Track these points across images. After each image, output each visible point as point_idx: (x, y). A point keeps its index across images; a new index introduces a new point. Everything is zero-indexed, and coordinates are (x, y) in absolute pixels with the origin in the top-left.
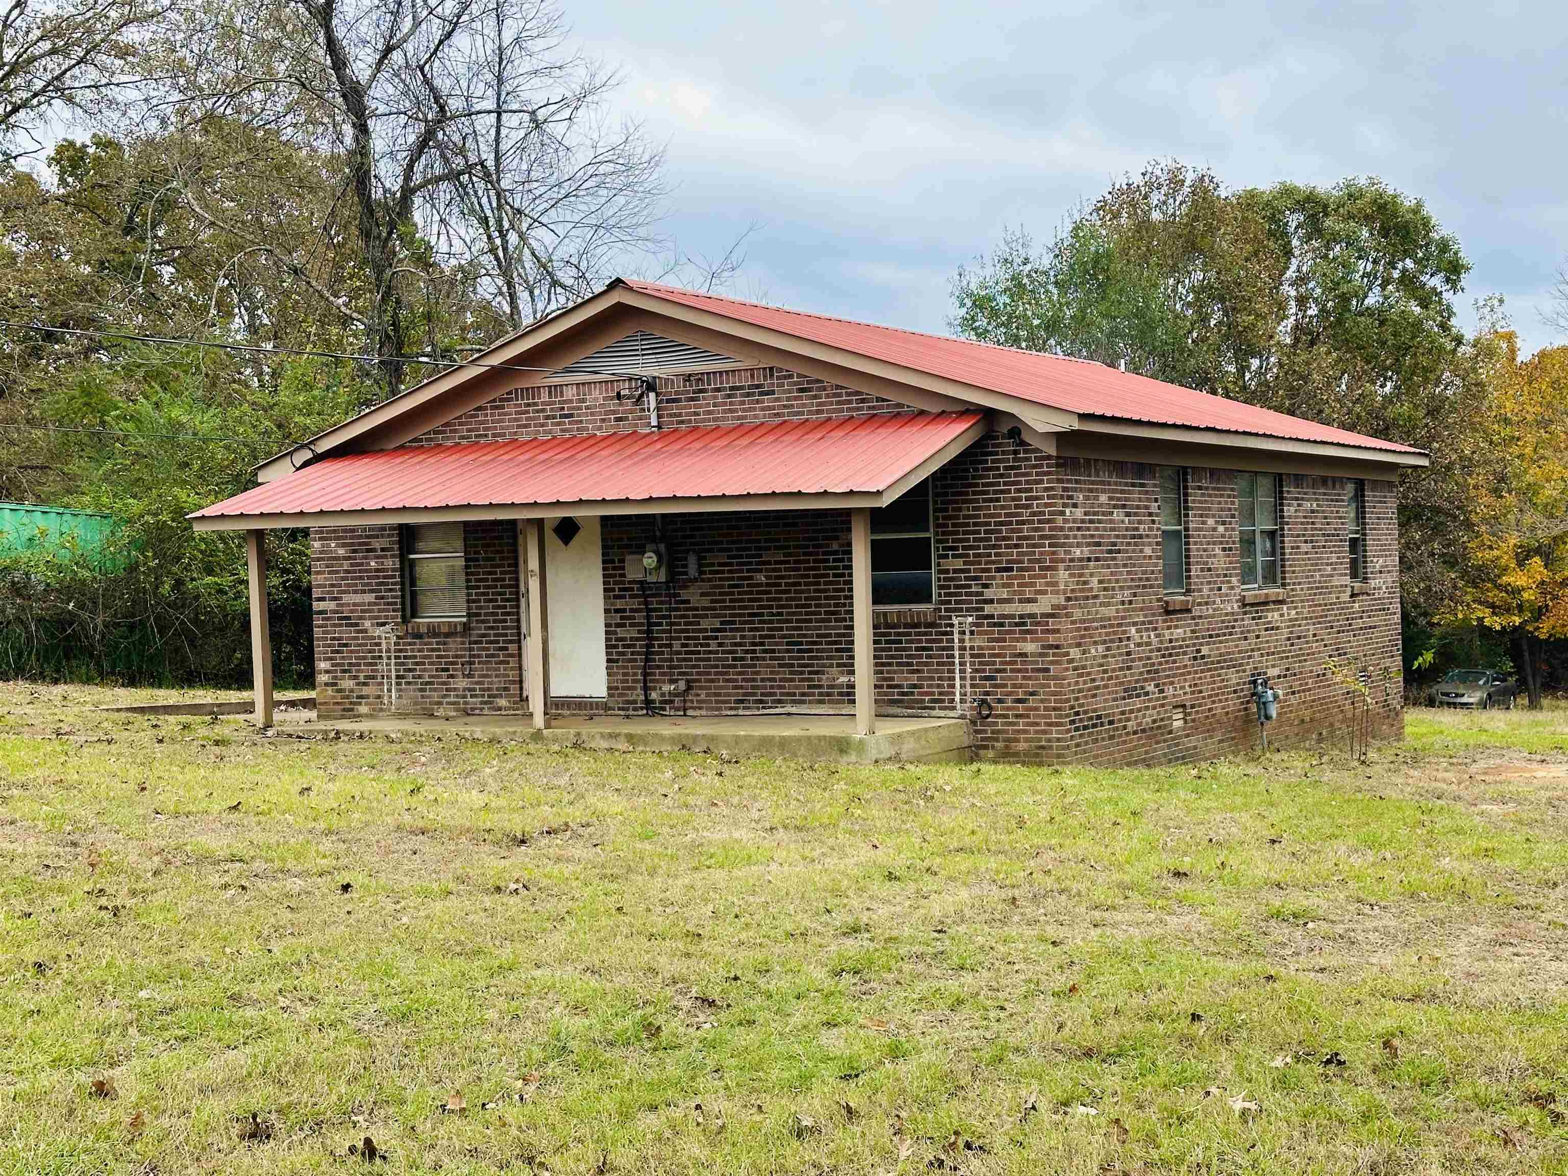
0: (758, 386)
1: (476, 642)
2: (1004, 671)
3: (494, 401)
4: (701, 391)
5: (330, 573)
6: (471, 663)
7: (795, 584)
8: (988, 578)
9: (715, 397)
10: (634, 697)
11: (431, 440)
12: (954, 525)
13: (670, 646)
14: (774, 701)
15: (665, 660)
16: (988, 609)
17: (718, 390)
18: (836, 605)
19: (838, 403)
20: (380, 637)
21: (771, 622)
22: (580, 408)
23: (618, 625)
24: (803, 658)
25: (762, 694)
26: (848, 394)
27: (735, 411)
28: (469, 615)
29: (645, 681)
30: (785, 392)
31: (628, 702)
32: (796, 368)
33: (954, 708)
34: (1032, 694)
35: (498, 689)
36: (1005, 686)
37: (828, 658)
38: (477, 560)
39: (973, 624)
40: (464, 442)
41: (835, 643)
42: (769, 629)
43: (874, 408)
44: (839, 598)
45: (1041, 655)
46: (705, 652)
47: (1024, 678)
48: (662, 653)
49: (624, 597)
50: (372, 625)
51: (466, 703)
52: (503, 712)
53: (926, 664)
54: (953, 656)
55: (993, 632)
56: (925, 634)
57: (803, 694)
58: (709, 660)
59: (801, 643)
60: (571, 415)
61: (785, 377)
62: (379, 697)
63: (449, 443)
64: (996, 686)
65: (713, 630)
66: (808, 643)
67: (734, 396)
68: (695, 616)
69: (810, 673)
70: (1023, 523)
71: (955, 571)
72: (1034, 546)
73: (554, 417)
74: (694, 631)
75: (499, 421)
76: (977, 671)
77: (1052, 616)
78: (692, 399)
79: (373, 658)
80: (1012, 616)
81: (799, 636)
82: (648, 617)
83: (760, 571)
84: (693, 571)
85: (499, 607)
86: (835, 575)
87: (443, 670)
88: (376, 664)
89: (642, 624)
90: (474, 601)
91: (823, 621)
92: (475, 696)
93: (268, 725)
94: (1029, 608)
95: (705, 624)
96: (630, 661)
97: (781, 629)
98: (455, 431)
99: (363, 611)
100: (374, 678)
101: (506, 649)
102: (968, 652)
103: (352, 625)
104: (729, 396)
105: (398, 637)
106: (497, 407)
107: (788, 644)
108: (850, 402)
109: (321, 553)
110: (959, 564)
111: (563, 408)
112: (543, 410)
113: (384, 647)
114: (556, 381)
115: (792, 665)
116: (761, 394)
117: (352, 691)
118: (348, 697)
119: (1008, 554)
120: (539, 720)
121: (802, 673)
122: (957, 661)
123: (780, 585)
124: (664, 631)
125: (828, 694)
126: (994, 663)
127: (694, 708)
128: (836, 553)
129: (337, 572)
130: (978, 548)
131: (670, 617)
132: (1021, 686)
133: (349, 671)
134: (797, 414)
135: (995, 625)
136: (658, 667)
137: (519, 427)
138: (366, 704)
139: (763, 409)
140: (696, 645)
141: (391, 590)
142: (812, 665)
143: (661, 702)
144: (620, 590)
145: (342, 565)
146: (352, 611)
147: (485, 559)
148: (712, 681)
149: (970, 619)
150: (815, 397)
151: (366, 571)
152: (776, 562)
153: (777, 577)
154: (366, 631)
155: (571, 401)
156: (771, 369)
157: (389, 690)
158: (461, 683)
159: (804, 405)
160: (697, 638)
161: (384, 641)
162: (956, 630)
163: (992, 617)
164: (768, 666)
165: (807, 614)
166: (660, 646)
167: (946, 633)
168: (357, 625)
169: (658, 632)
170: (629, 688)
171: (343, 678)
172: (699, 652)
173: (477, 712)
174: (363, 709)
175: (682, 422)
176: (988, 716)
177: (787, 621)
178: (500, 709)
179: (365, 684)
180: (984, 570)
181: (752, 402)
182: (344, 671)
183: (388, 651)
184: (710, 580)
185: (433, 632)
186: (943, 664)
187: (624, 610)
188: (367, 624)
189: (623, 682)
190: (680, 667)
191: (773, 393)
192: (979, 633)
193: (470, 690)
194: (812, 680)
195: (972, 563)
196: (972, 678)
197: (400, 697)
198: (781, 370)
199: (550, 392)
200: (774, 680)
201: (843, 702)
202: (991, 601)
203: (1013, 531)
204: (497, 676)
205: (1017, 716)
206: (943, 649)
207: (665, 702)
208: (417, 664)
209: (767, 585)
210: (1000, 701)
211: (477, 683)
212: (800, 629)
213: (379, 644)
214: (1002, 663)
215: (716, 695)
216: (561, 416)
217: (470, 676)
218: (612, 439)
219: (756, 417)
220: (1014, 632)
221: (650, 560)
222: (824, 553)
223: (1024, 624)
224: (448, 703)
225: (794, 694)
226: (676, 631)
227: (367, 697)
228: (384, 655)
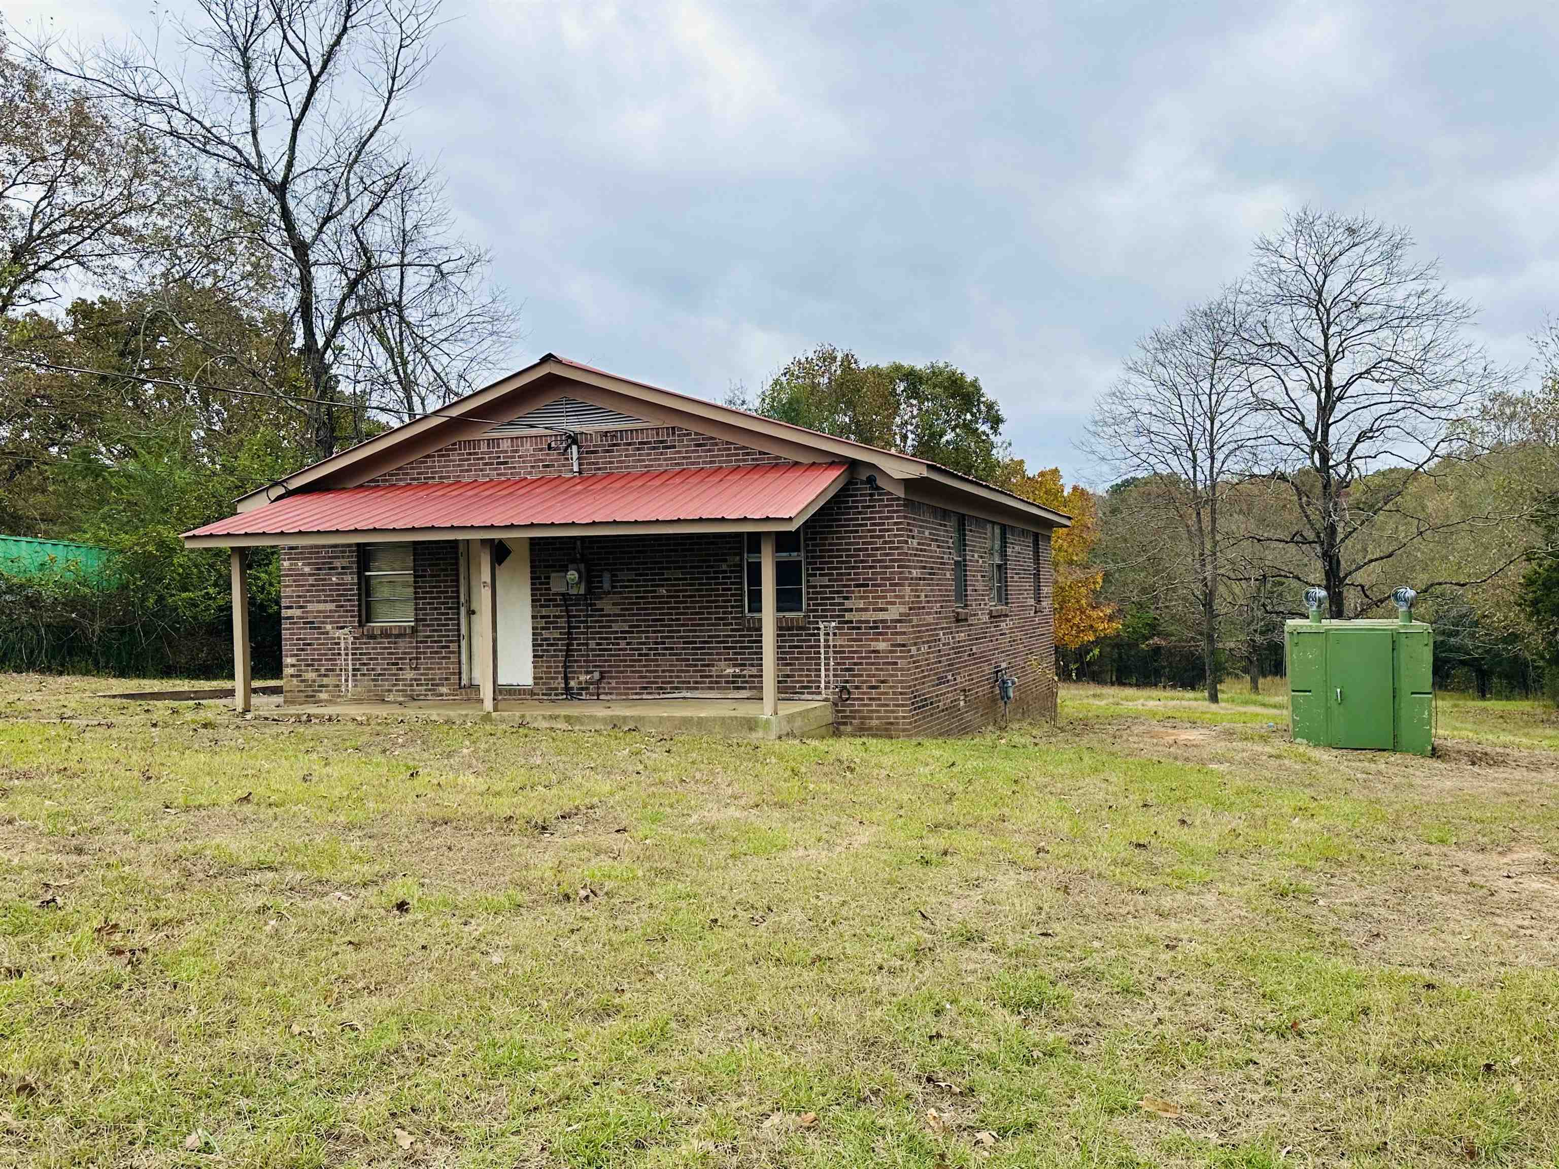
0: (662, 442)
1: (421, 642)
2: (861, 664)
3: (441, 450)
4: (614, 445)
5: (296, 586)
6: (417, 659)
7: (690, 596)
8: (847, 592)
9: (627, 450)
10: (556, 685)
11: (386, 480)
12: (821, 551)
13: (587, 644)
14: (672, 688)
15: (582, 656)
16: (848, 616)
17: (629, 444)
18: (724, 613)
19: (727, 455)
20: (339, 638)
21: (670, 626)
22: (514, 457)
23: (543, 628)
24: (697, 654)
25: (663, 683)
26: (736, 449)
27: (644, 461)
28: (417, 620)
29: (565, 672)
30: (684, 446)
31: (551, 689)
32: (694, 428)
33: (820, 693)
34: (883, 682)
35: (440, 679)
36: (861, 676)
37: (717, 654)
38: (425, 576)
39: (836, 628)
40: (415, 483)
41: (724, 642)
42: (669, 632)
43: (756, 459)
44: (727, 607)
45: (891, 652)
46: (615, 650)
47: (877, 669)
48: (580, 650)
49: (548, 606)
50: (333, 628)
51: (412, 690)
52: (444, 698)
53: (797, 659)
54: (819, 653)
55: (851, 634)
56: (797, 635)
57: (696, 682)
58: (619, 655)
59: (695, 643)
60: (506, 463)
61: (685, 435)
62: (338, 686)
63: (402, 484)
64: (854, 676)
65: (622, 632)
66: (701, 642)
67: (643, 449)
68: (607, 621)
69: (702, 666)
70: (877, 549)
71: (821, 587)
72: (886, 567)
73: (492, 464)
74: (606, 633)
75: (444, 467)
76: (838, 664)
77: (899, 621)
78: (608, 451)
79: (333, 654)
80: (868, 622)
81: (693, 637)
82: (569, 622)
83: (663, 586)
84: (607, 586)
85: (443, 614)
86: (723, 590)
87: (393, 664)
88: (335, 660)
89: (563, 628)
90: (421, 609)
91: (713, 625)
92: (421, 685)
93: (247, 710)
94: (881, 616)
95: (615, 627)
96: (552, 656)
97: (679, 631)
98: (407, 474)
99: (325, 617)
100: (333, 670)
101: (448, 647)
102: (831, 649)
103: (315, 628)
104: (638, 449)
105: (355, 638)
106: (443, 456)
107: (684, 643)
108: (737, 455)
109: (289, 570)
110: (825, 581)
111: (499, 457)
112: (482, 459)
113: (342, 646)
114: (495, 435)
115: (688, 660)
116: (664, 448)
117: (314, 681)
118: (310, 686)
119: (864, 573)
120: (488, 705)
121: (696, 666)
122: (822, 656)
123: (678, 597)
124: (583, 633)
125: (717, 682)
126: (853, 658)
127: (606, 694)
128: (725, 572)
129: (303, 586)
130: (841, 568)
131: (586, 622)
132: (874, 676)
133: (312, 665)
134: (693, 464)
135: (853, 628)
136: (576, 661)
137: (462, 471)
138: (326, 692)
139: (665, 460)
140: (608, 644)
141: (349, 600)
142: (704, 660)
143: (579, 689)
144: (545, 600)
145: (307, 580)
146: (315, 617)
147: (431, 576)
148: (622, 672)
149: (833, 624)
150: (709, 450)
151: (329, 585)
152: (675, 579)
153: (676, 591)
154: (327, 633)
155: (506, 452)
156: (673, 428)
157: (347, 681)
158: (409, 675)
159: (700, 457)
160: (610, 638)
161: (342, 641)
162: (822, 633)
163: (851, 622)
164: (668, 660)
165: (700, 619)
166: (578, 645)
167: (814, 635)
168: (319, 628)
169: (576, 633)
170: (552, 678)
171: (307, 671)
172: (611, 650)
173: (422, 697)
174: (323, 696)
175: (599, 469)
176: (847, 699)
177: (683, 625)
178: (442, 695)
179: (325, 676)
180: (845, 586)
181: (657, 454)
182: (308, 665)
183: (346, 649)
184: (620, 593)
185: (385, 634)
186: (811, 659)
187: (549, 617)
188: (329, 627)
189: (546, 673)
190: (595, 661)
191: (674, 447)
192: (841, 634)
193: (416, 680)
194: (704, 671)
195: (836, 580)
196: (834, 670)
197: (356, 686)
198: (681, 429)
199: (488, 444)
200: (673, 671)
201: (729, 688)
202: (851, 610)
203: (869, 556)
204: (439, 669)
205: (870, 699)
206: (811, 647)
207: (582, 689)
208: (371, 659)
209: (668, 597)
210: (857, 687)
211: (422, 674)
212: (695, 631)
213: (339, 644)
214: (859, 658)
215: (624, 683)
216: (498, 463)
217: (416, 669)
218: (542, 481)
219: (659, 465)
220: (869, 634)
221: (572, 575)
222: (715, 572)
223: (877, 628)
224: (397, 691)
225: (689, 683)
226: (592, 633)
227: (327, 686)
228: (342, 652)
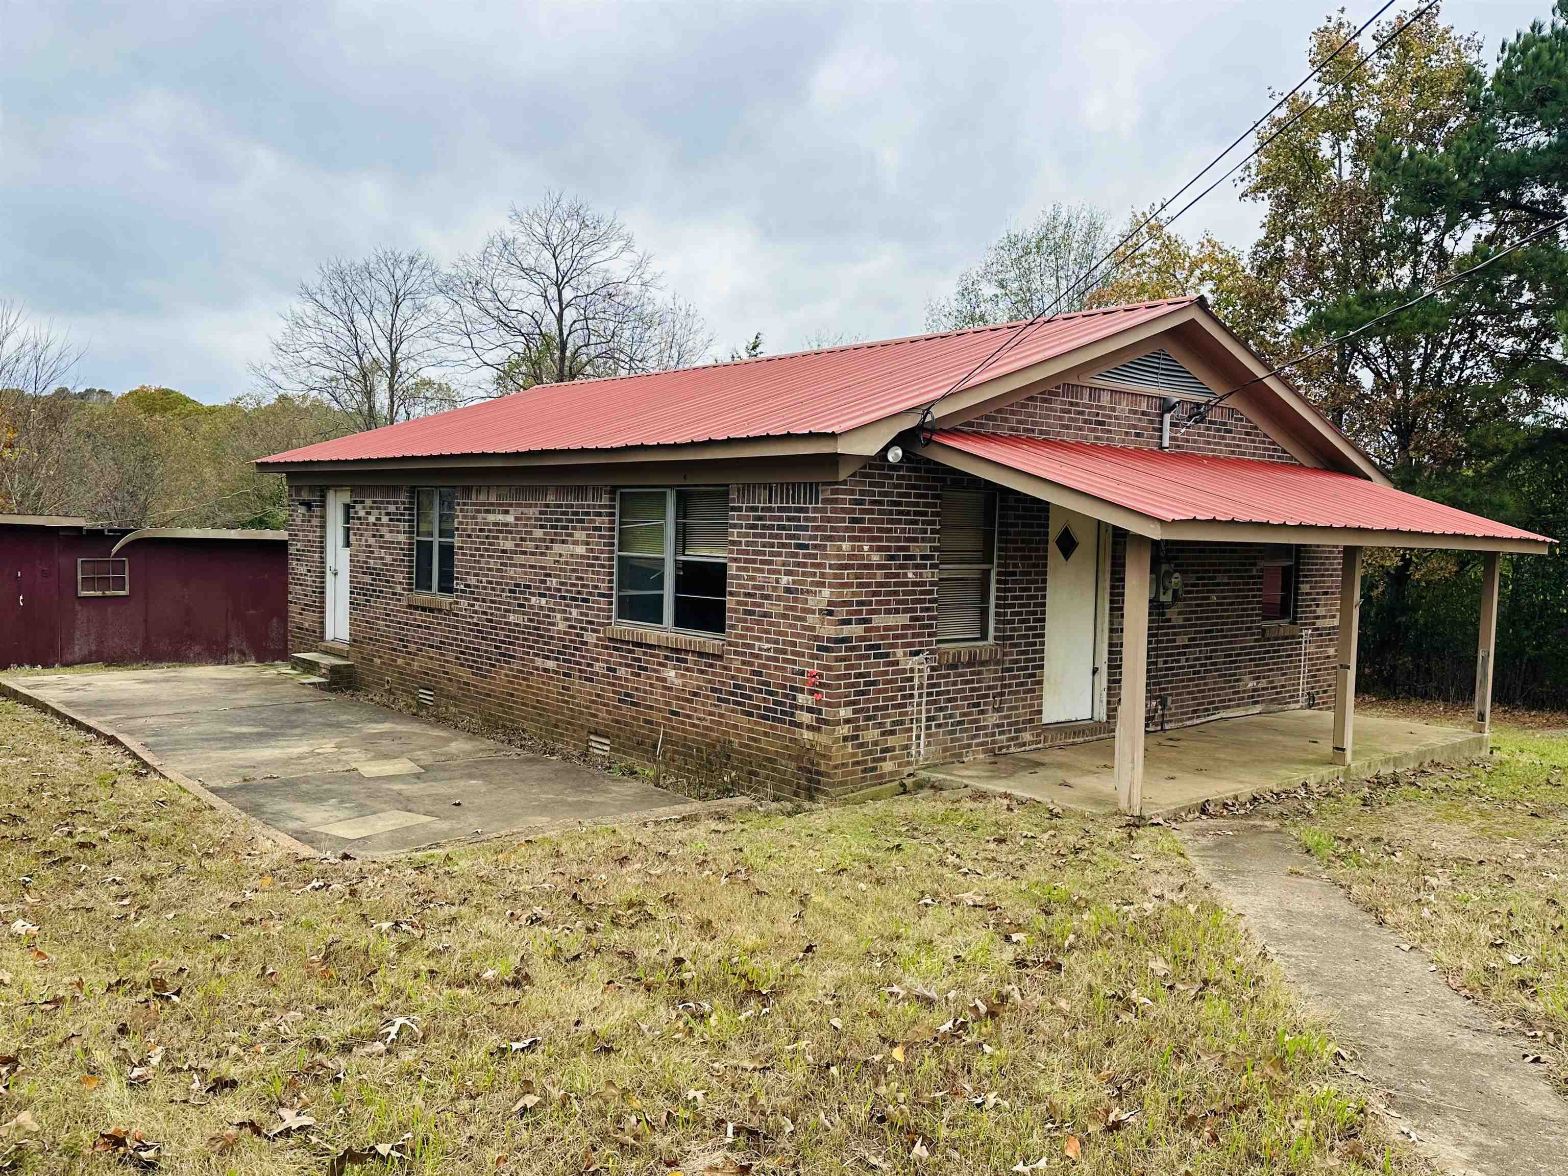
0: (1225, 424)
1: (1007, 670)
2: (1320, 670)
3: (1045, 392)
6: (1002, 694)
7: (1231, 604)
8: (1320, 600)
9: (1200, 428)
11: (984, 425)
13: (1156, 663)
14: (1212, 709)
16: (1317, 624)
18: (1251, 622)
20: (912, 670)
21: (1217, 637)
24: (1231, 669)
28: (1002, 638)
30: (1239, 432)
32: (1246, 413)
33: (1298, 702)
34: (1330, 686)
35: (1023, 722)
36: (1321, 682)
37: (1244, 667)
38: (1015, 574)
39: (1312, 635)
41: (1249, 654)
46: (1176, 668)
47: (1328, 674)
50: (905, 654)
51: (993, 742)
52: (1027, 748)
53: (1290, 668)
54: (1301, 661)
55: (1319, 641)
56: (1291, 644)
57: (1228, 700)
59: (1231, 656)
60: (1104, 423)
61: (1241, 419)
62: (907, 747)
63: (998, 433)
64: (1316, 682)
66: (1235, 655)
67: (1212, 429)
68: (1171, 634)
69: (1233, 681)
71: (1305, 594)
74: (1171, 648)
76: (1310, 671)
79: (904, 697)
80: (1326, 628)
81: (1230, 649)
85: (1031, 628)
86: (1253, 596)
87: (973, 705)
88: (906, 706)
90: (1008, 622)
91: (1243, 635)
92: (1004, 732)
94: (1333, 622)
95: (1177, 641)
97: (1221, 644)
99: (896, 637)
100: (902, 723)
101: (1035, 675)
102: (1308, 657)
103: (881, 656)
105: (933, 669)
106: (1046, 400)
107: (1224, 656)
109: (850, 557)
110: (1308, 588)
111: (1098, 414)
112: (1082, 413)
113: (916, 682)
115: (1225, 676)
116: (1225, 431)
117: (876, 743)
118: (870, 753)
119: (1327, 581)
121: (1230, 681)
122: (1302, 664)
123: (1223, 604)
124: (1153, 649)
125: (1241, 699)
126: (1318, 665)
127: (1168, 722)
129: (869, 585)
130: (1318, 576)
131: (1157, 635)
133: (874, 717)
134: (1244, 453)
135: (1321, 635)
138: (892, 759)
139: (1226, 445)
140: (1171, 662)
141: (928, 609)
142: (1235, 675)
145: (874, 576)
146: (883, 638)
148: (1180, 694)
149: (1311, 632)
150: (1254, 441)
151: (902, 584)
152: (1223, 584)
153: (1221, 598)
154: (897, 663)
155: (1105, 408)
156: (1234, 410)
157: (918, 737)
158: (992, 719)
161: (916, 675)
162: (1304, 641)
163: (1320, 629)
167: (1299, 643)
168: (887, 655)
171: (867, 728)
172: (1173, 668)
173: (1004, 751)
175: (1178, 447)
176: (1312, 705)
177: (1225, 637)
178: (1024, 745)
179: (893, 733)
180: (1319, 594)
182: (868, 718)
183: (921, 687)
185: (969, 660)
186: (1297, 667)
188: (900, 653)
190: (1161, 683)
191: (1232, 431)
192: (1314, 642)
193: (997, 726)
194: (1235, 687)
195: (1315, 588)
196: (1308, 678)
197: (929, 744)
198: (1239, 412)
199: (1090, 395)
201: (1250, 704)
202: (1319, 617)
204: (1024, 707)
206: (1298, 655)
208: (949, 700)
209: (1217, 604)
210: (1319, 694)
211: (1006, 717)
213: (911, 679)
214: (1321, 665)
216: (1096, 422)
217: (999, 710)
220: (1327, 641)
223: (1332, 634)
224: (977, 745)
225: (1224, 701)
227: (892, 749)
228: (916, 692)
